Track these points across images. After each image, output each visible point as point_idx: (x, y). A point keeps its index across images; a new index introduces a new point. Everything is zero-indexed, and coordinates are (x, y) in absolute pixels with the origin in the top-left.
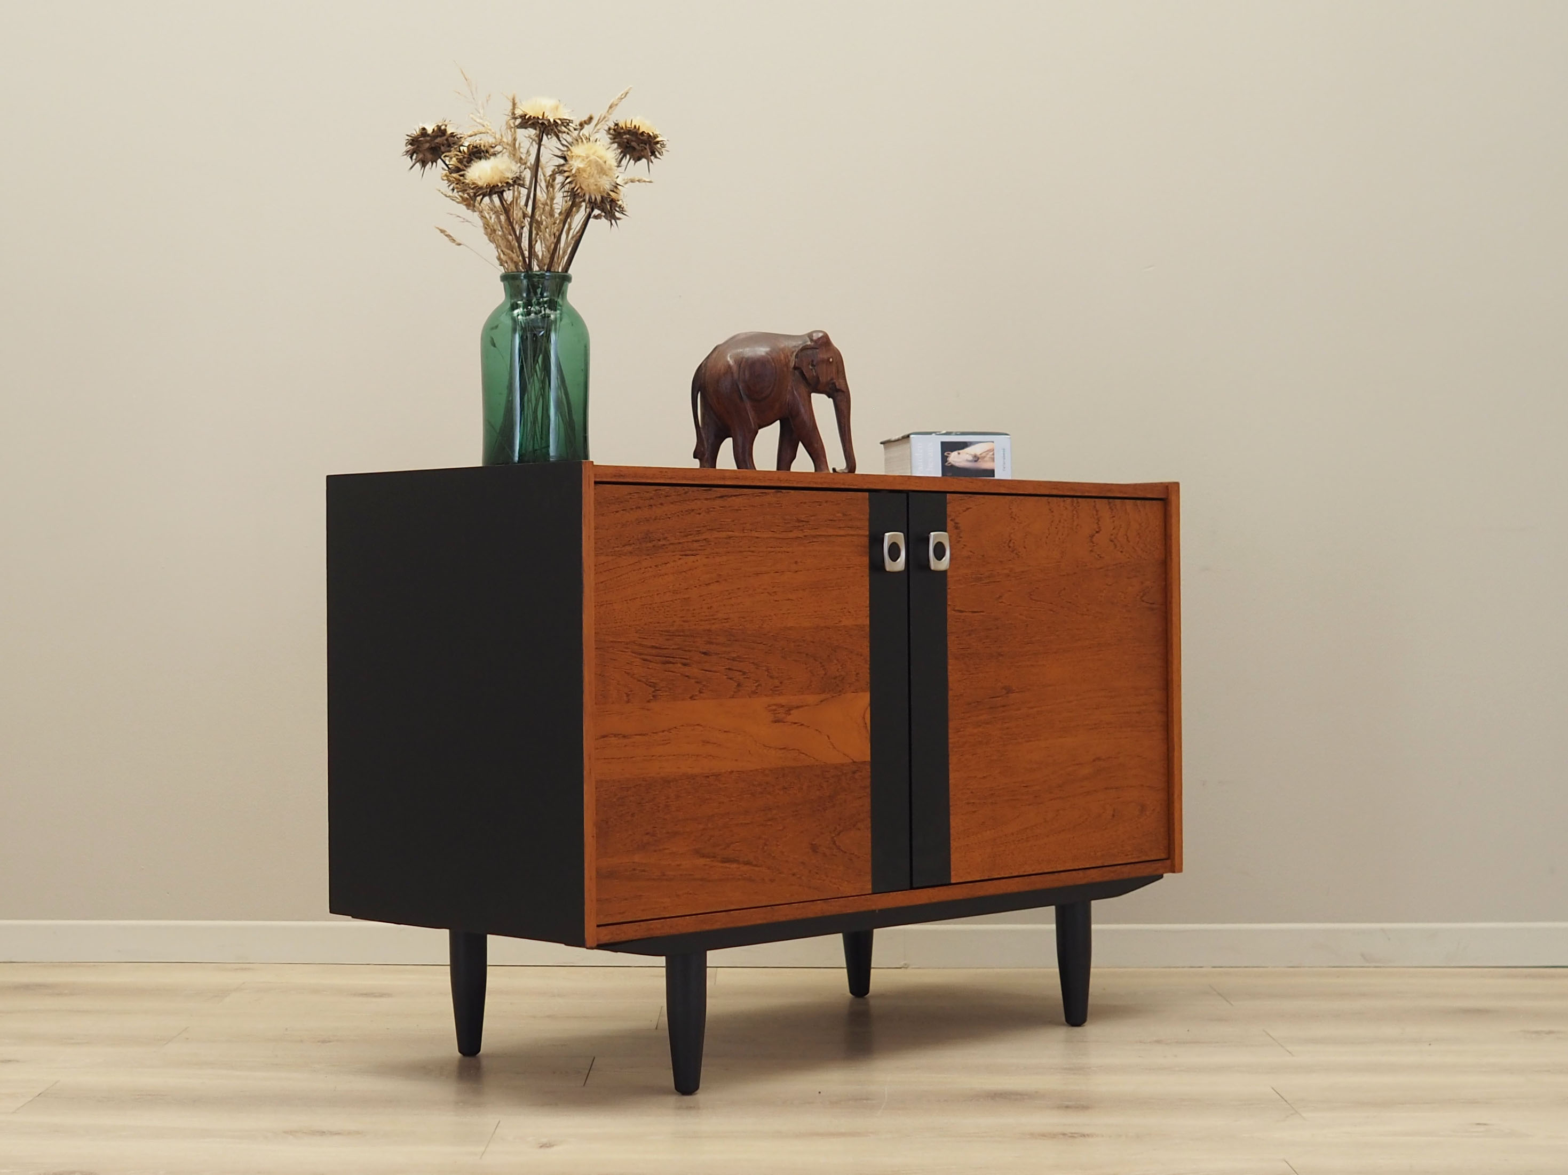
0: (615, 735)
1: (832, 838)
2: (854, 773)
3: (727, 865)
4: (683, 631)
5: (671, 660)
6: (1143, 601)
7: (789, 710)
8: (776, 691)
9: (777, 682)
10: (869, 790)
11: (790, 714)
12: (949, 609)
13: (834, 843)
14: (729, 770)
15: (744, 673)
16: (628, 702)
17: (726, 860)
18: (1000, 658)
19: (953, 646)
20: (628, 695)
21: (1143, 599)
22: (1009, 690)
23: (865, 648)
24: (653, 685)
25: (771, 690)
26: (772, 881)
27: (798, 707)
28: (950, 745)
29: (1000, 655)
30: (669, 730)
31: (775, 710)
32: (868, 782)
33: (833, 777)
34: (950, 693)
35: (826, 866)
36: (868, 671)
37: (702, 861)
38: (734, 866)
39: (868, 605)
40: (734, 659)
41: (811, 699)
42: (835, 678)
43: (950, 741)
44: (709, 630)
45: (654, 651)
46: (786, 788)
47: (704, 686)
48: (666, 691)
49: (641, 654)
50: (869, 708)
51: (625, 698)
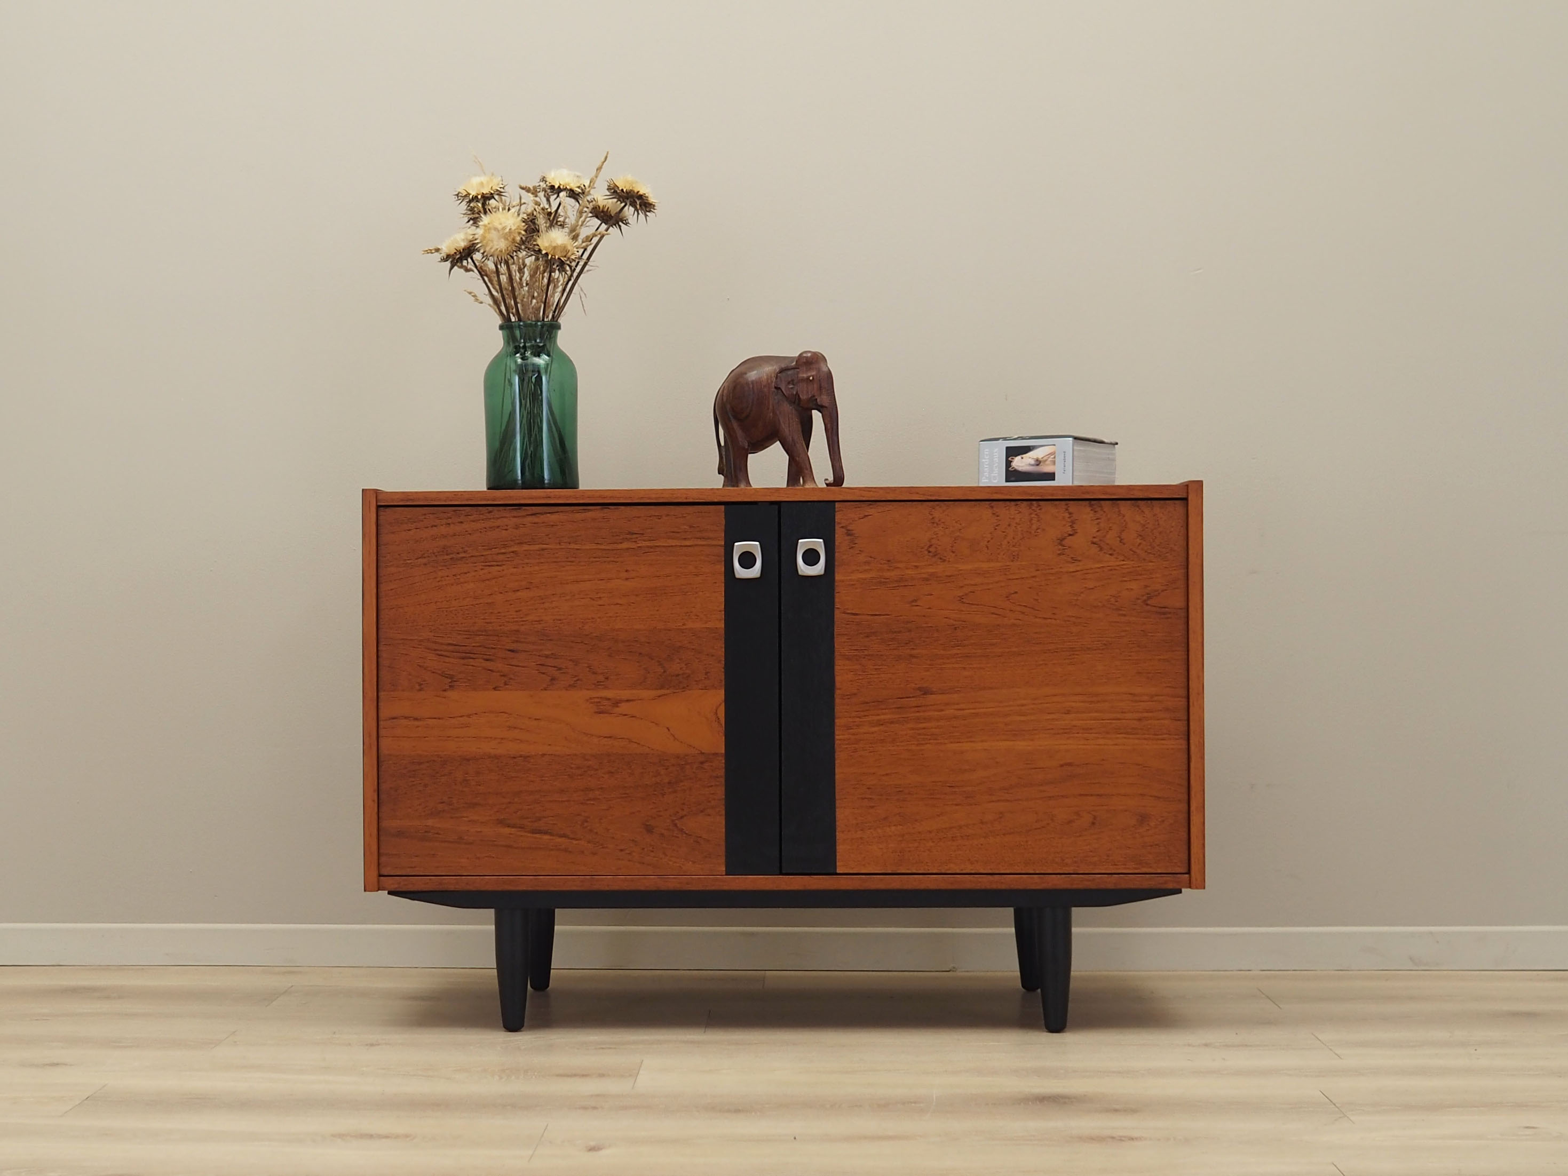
0: (406, 718)
1: (673, 821)
2: (702, 763)
3: (537, 836)
4: (485, 631)
5: (472, 656)
6: (1147, 605)
7: (616, 703)
8: (598, 685)
9: (601, 678)
10: (723, 780)
11: (617, 707)
12: (837, 612)
13: (676, 825)
14: (540, 753)
15: (560, 669)
16: (420, 690)
17: (534, 831)
18: (914, 660)
19: (841, 646)
20: (420, 685)
21: (1149, 602)
22: (926, 692)
23: (719, 649)
24: (451, 677)
25: (594, 684)
26: (594, 854)
27: (628, 701)
28: (837, 742)
29: (912, 656)
30: (469, 716)
31: (599, 702)
32: (722, 772)
33: (673, 765)
34: (838, 692)
35: (664, 845)
36: (723, 670)
37: (507, 830)
38: (546, 837)
39: (723, 610)
40: (547, 656)
41: (646, 694)
42: (678, 675)
43: (837, 737)
44: (518, 631)
45: (451, 648)
46: (612, 773)
47: (511, 679)
48: (465, 682)
49: (435, 650)
50: (723, 704)
51: (418, 687)
